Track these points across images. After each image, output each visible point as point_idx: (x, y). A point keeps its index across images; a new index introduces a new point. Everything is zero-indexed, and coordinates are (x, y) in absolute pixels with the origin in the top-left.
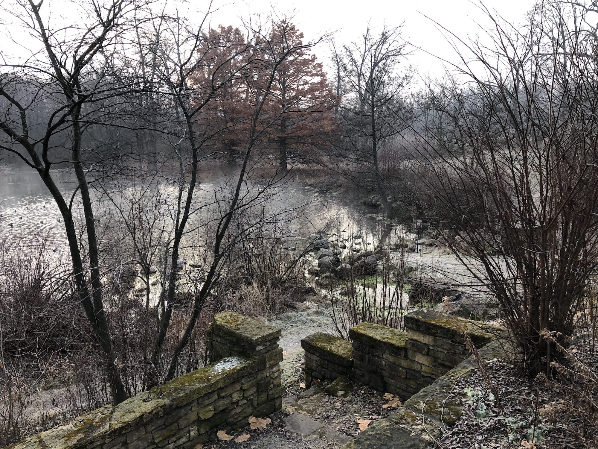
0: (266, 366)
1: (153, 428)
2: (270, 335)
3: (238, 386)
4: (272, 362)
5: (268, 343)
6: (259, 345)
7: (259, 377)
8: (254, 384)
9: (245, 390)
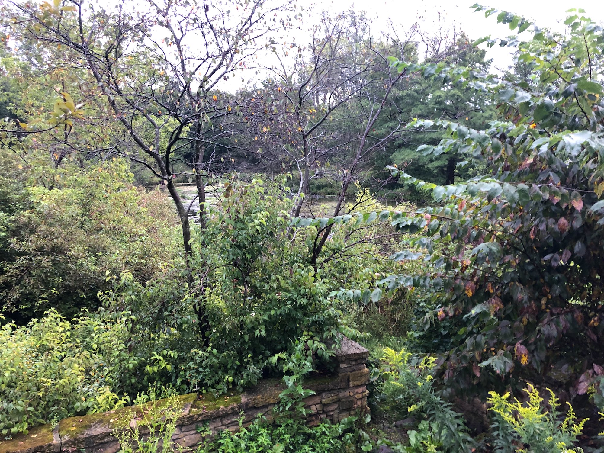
0: (349, 385)
1: (229, 422)
2: (355, 354)
3: (317, 400)
4: (356, 383)
5: (354, 363)
6: (343, 362)
7: (341, 395)
8: (336, 400)
9: (324, 405)
